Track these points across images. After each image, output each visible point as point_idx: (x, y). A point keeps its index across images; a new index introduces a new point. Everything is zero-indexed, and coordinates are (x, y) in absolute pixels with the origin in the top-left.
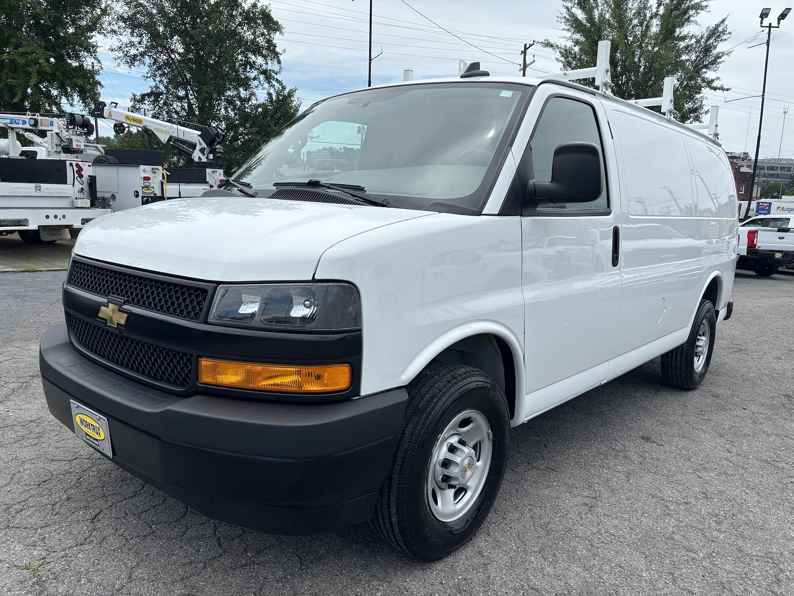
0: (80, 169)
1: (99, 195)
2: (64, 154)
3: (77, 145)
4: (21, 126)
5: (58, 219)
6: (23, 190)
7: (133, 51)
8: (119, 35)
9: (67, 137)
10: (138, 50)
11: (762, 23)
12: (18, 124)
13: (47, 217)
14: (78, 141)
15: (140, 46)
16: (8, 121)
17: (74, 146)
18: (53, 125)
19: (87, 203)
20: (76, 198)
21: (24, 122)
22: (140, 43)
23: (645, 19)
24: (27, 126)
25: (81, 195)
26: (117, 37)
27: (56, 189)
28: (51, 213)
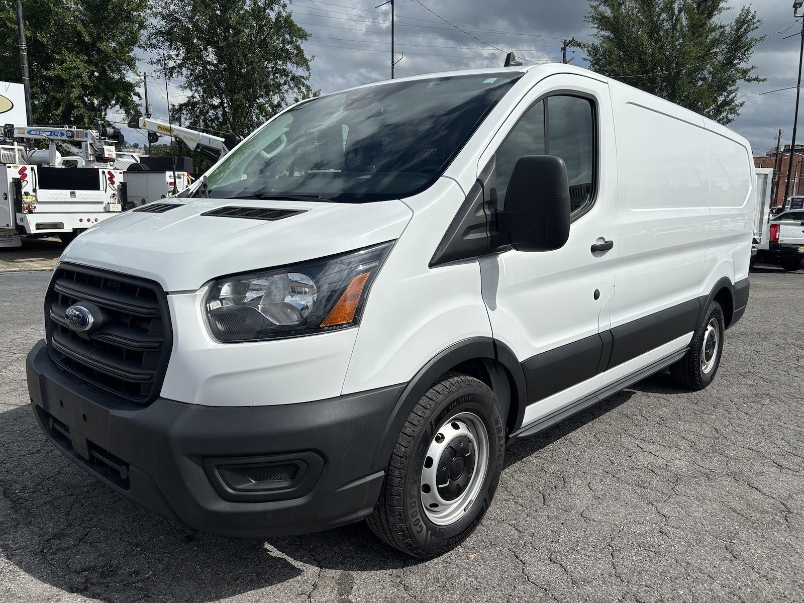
0: (112, 176)
1: (129, 200)
2: (98, 163)
3: (109, 154)
4: (59, 137)
5: (91, 222)
6: (60, 196)
7: (171, 64)
8: (158, 49)
9: (99, 147)
10: (175, 62)
11: (795, 12)
12: (57, 136)
13: (81, 220)
14: (109, 150)
15: (178, 58)
16: (48, 133)
17: (106, 156)
18: (87, 137)
19: (119, 207)
20: (108, 203)
21: (62, 134)
22: (177, 56)
23: (673, 14)
24: (65, 138)
25: (112, 200)
26: (157, 51)
27: (90, 195)
28: (85, 217)
